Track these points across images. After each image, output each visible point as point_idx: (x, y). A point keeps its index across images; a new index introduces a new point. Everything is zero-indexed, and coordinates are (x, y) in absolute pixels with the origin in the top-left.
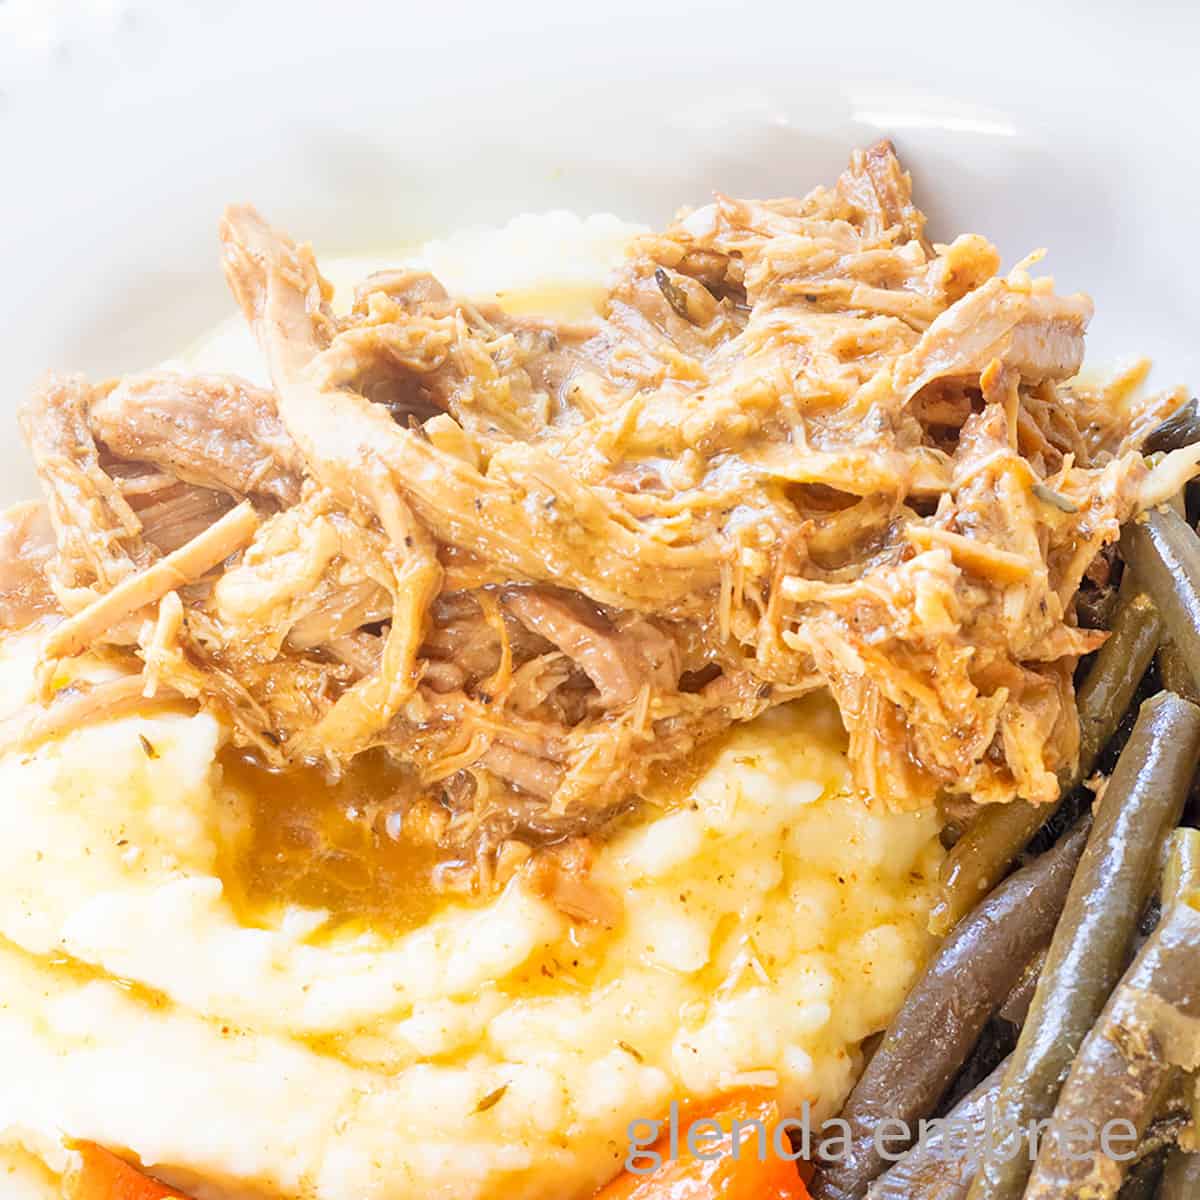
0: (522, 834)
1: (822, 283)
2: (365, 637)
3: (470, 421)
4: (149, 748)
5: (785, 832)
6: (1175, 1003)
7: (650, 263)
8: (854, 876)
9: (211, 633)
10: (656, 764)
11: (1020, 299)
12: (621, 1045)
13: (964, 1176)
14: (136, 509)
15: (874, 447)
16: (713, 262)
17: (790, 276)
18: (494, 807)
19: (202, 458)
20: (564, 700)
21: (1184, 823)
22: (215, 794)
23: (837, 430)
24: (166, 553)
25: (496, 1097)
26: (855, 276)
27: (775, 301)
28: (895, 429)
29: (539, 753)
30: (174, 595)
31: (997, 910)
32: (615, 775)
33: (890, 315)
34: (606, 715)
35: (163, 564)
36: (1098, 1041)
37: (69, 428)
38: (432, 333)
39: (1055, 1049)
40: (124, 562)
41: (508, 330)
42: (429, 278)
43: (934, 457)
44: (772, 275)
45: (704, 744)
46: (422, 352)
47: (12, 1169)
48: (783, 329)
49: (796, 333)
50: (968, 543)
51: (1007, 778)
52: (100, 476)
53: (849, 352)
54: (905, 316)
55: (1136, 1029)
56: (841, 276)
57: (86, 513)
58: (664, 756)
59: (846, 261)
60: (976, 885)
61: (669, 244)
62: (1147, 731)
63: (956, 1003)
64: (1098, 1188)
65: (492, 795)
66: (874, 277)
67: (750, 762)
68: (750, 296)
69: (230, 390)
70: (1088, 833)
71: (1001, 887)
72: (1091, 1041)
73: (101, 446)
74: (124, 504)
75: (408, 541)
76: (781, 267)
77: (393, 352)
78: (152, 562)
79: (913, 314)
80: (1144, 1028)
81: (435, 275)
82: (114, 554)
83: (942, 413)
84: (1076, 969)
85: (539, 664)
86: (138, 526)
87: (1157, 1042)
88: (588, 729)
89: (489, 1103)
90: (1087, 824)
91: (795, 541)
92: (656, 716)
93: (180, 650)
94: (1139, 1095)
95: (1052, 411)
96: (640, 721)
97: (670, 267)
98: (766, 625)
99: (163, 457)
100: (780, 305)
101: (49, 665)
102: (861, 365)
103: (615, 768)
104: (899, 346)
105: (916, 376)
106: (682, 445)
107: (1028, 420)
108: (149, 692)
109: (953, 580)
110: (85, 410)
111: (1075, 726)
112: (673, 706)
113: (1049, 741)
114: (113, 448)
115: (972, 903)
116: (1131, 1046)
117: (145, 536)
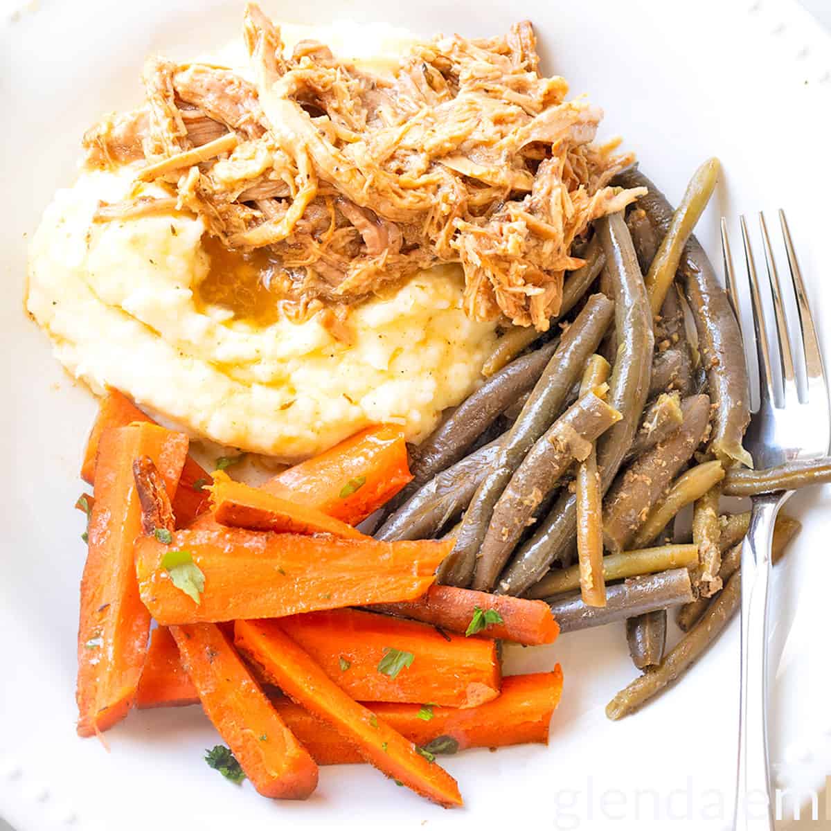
0: (321, 298)
1: (493, 86)
2: (274, 202)
3: (335, 117)
4: (174, 231)
5: (430, 319)
6: (580, 434)
7: (421, 59)
8: (455, 343)
9: (208, 186)
10: (384, 280)
11: (575, 114)
12: (344, 395)
13: (476, 480)
14: (186, 124)
15: (502, 167)
16: (448, 62)
17: (480, 79)
18: (312, 284)
19: (218, 109)
20: (351, 246)
21: (598, 352)
22: (196, 253)
23: (488, 157)
24: (196, 147)
25: (288, 406)
26: (507, 85)
27: (471, 88)
28: (512, 160)
29: (337, 267)
30: (196, 168)
31: (512, 370)
32: (366, 283)
33: (519, 106)
34: (367, 257)
35: (195, 151)
36: (545, 442)
37: (164, 82)
38: (327, 76)
39: (525, 438)
40: (177, 148)
41: (356, 77)
42: (327, 48)
43: (526, 175)
44: (472, 77)
45: (405, 275)
46: (322, 84)
47: (75, 386)
48: (472, 103)
49: (478, 107)
50: (534, 219)
51: (529, 316)
52: (174, 108)
53: (499, 121)
54: (525, 107)
55: (562, 441)
56: (501, 84)
57: (165, 123)
58: (388, 278)
59: (505, 78)
60: (505, 358)
61: (430, 52)
62: (590, 310)
63: (488, 406)
64: (532, 501)
65: (312, 279)
66: (515, 87)
67: (422, 288)
68: (460, 83)
69: (236, 83)
70: (557, 347)
71: (515, 361)
72: (542, 441)
73: (176, 93)
74: (182, 122)
75: (308, 176)
76: (477, 75)
77: (311, 82)
78: (189, 149)
79: (528, 106)
80: (565, 441)
81: (330, 47)
82: (174, 143)
83: (533, 154)
84: (540, 407)
85: (345, 230)
86: (186, 133)
87: (568, 448)
88: (359, 261)
89: (286, 407)
90: (557, 342)
91: (463, 202)
92: (389, 262)
93: (195, 193)
94: (558, 468)
95: (578, 160)
96: (382, 263)
97: (429, 62)
98: (443, 233)
99: (203, 104)
100: (473, 90)
101: (138, 182)
102: (503, 128)
103: (367, 279)
104: (520, 121)
105: (526, 138)
106: (423, 150)
107: (569, 165)
108: (178, 207)
109: (524, 235)
110: (172, 76)
111: (561, 301)
112: (397, 258)
113: (548, 306)
114: (181, 95)
115: (502, 366)
116: (558, 448)
117: (188, 138)
